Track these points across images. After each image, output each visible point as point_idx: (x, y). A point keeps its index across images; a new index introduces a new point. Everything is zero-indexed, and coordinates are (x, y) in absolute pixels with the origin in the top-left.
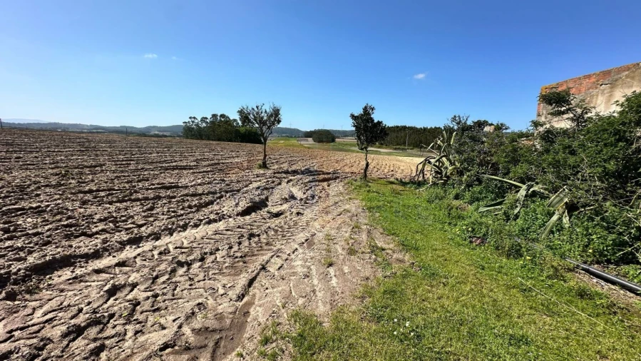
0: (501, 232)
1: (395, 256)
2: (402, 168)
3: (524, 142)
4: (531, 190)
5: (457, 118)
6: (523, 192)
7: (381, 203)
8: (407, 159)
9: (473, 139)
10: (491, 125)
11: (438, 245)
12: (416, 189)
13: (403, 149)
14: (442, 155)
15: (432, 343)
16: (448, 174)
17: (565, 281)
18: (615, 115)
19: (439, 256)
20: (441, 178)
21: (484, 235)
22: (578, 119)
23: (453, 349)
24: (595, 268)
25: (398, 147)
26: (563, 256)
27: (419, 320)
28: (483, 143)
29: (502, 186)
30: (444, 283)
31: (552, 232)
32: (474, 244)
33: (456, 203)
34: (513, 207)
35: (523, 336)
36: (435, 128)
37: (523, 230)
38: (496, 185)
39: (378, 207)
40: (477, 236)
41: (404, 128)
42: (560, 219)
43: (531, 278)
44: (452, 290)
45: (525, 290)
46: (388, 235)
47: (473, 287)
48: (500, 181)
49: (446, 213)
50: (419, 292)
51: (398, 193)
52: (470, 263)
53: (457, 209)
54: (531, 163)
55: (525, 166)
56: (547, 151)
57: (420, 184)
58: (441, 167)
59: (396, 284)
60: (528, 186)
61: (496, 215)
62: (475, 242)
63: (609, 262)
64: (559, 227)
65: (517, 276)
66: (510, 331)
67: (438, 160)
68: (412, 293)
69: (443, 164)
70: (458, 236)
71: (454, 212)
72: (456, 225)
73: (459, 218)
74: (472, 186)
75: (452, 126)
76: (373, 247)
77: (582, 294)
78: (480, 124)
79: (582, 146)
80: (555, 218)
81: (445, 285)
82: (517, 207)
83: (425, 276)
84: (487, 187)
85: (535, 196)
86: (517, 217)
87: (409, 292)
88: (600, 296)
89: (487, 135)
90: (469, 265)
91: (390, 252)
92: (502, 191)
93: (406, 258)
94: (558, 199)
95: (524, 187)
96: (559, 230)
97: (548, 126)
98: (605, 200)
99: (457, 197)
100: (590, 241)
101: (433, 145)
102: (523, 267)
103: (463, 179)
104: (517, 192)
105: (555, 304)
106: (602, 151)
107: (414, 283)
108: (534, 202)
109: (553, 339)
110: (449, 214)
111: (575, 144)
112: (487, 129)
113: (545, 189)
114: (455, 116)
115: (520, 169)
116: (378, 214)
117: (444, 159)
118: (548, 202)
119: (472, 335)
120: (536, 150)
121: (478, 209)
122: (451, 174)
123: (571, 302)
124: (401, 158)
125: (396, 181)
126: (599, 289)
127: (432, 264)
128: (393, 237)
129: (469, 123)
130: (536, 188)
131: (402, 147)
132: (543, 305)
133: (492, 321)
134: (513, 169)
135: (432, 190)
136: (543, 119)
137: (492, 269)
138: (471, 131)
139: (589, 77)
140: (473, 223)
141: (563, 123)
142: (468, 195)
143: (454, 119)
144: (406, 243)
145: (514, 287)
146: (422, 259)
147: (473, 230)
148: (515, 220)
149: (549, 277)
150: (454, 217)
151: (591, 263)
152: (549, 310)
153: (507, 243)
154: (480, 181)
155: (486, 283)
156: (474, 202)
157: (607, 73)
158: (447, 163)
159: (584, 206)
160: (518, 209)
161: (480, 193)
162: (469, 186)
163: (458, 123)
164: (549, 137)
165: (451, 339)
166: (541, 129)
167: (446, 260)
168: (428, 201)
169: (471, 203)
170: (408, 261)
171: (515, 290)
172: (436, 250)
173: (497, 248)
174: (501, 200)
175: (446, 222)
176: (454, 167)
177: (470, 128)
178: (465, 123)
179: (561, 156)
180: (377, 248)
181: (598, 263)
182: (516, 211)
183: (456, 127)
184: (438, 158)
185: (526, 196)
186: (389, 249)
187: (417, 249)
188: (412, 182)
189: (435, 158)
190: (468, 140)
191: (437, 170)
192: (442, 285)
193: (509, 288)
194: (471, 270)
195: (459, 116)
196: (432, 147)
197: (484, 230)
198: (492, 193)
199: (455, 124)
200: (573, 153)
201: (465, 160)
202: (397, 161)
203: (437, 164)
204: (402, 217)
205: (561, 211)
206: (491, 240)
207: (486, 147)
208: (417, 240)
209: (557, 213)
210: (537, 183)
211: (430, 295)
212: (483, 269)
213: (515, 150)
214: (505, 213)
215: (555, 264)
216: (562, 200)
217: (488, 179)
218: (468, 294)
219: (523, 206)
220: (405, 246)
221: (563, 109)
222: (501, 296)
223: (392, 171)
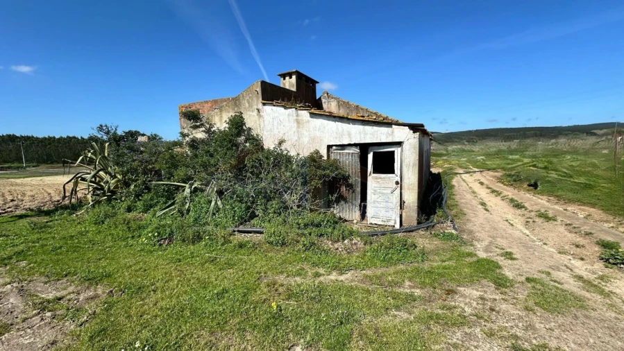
0: (183, 227)
1: (81, 297)
2: (29, 193)
3: (177, 150)
4: (193, 187)
5: (104, 128)
6: (188, 191)
7: (21, 248)
8: (35, 181)
9: (131, 149)
10: (143, 135)
11: (130, 261)
12: (70, 214)
13: (18, 168)
14: (98, 168)
15: (167, 342)
16: (112, 188)
17: (231, 243)
18: (227, 129)
19: (136, 271)
20: (104, 194)
21: (170, 234)
22: (208, 131)
23: (185, 332)
24: (241, 228)
25: (6, 165)
26: (225, 228)
27: (146, 334)
28: (142, 152)
29: (169, 189)
30: (153, 290)
31: (214, 214)
32: (164, 245)
33: (130, 216)
34: (183, 204)
35: (223, 289)
36: (68, 137)
37: (196, 219)
38: (164, 189)
39: (19, 254)
40: (165, 237)
41: (12, 138)
42: (216, 203)
43: (213, 251)
44: (163, 291)
45: (213, 261)
46: (58, 280)
47: (178, 278)
48: (167, 185)
49: (125, 228)
50: (133, 312)
51: (45, 227)
52: (168, 261)
53: (134, 220)
54: (187, 167)
55: (183, 169)
56: (196, 156)
57: (74, 208)
58: (99, 181)
59: (102, 321)
60: (190, 184)
61: (172, 214)
62: (164, 243)
63: (245, 221)
64: (217, 209)
65: (205, 254)
66: (216, 292)
67: (94, 176)
68: (126, 318)
69: (102, 179)
70: (147, 244)
71: (132, 224)
72: (140, 236)
73: (140, 228)
74: (141, 195)
75: (99, 136)
76: (41, 303)
77: (241, 246)
78: (133, 135)
79: (216, 150)
80: (213, 203)
81: (154, 291)
82: (186, 203)
83: (132, 295)
84: (156, 193)
85: (197, 191)
86: (188, 211)
87: (121, 319)
88: (248, 242)
89: (143, 144)
90: (168, 264)
91: (72, 296)
92: (170, 194)
93: (100, 292)
94: (211, 189)
95: (187, 186)
96: (217, 211)
97: (191, 136)
98: (235, 184)
99: (129, 210)
100: (235, 211)
101: (82, 159)
102: (206, 245)
103: (131, 190)
104: (184, 191)
105: (231, 259)
106: (226, 153)
107: (123, 308)
108: (197, 196)
109: (238, 280)
110: (129, 228)
111: (212, 150)
112: (140, 139)
113: (201, 185)
114: (101, 126)
115: (181, 172)
116: (23, 264)
117: (102, 173)
118: (206, 193)
119: (193, 312)
120: (187, 155)
121: (154, 215)
122: (116, 187)
123: (238, 253)
124: (19, 181)
125: (30, 213)
126: (246, 239)
127: (133, 280)
128: (68, 278)
129: (120, 132)
130: (195, 185)
131: (16, 165)
132: (225, 264)
133: (202, 292)
134: (175, 173)
135: (97, 210)
136: (186, 131)
137: (185, 258)
138: (124, 141)
139: (207, 102)
140: (156, 228)
141: (200, 135)
142: (139, 204)
143: (100, 128)
144: (91, 276)
145: (206, 262)
146: (121, 282)
147: (159, 233)
148: (188, 214)
149: (223, 245)
150: (135, 230)
151: (239, 226)
152: (230, 265)
153: (190, 233)
154: (148, 189)
155: (187, 270)
156: (149, 210)
157: (215, 102)
158: (107, 178)
159: (226, 191)
160: (188, 204)
161: (151, 200)
162: (138, 196)
163: (108, 133)
164: (194, 144)
165: (180, 327)
166: (187, 139)
167: (145, 270)
168: (95, 224)
169: (145, 211)
170: (104, 293)
171: (207, 264)
172: (131, 266)
173: (184, 241)
174: (172, 201)
175: (128, 237)
176: (115, 180)
177: (122, 138)
178: (115, 133)
179: (205, 158)
180: (49, 302)
181: (241, 224)
182: (187, 207)
183: (105, 137)
184: (93, 173)
185: (191, 192)
186: (69, 294)
187: (109, 276)
188: (59, 208)
189: (89, 174)
190: (126, 151)
191: (95, 185)
192: (152, 293)
193: (203, 265)
194: (172, 267)
195: (106, 126)
196: (82, 162)
197: (168, 230)
198: (162, 197)
199: (103, 134)
200: (212, 156)
201: (128, 172)
202: (12, 185)
203: (93, 179)
204: (67, 251)
205: (215, 197)
206: (177, 236)
207: (146, 156)
208: (104, 268)
209: (213, 199)
210: (195, 181)
211: (146, 307)
212: (180, 261)
213: (172, 157)
214: (179, 211)
215: (222, 234)
216: (213, 190)
217: (155, 186)
218: (177, 286)
219: (191, 201)
220: (91, 281)
221: (198, 124)
222: (200, 273)
223: (12, 201)
